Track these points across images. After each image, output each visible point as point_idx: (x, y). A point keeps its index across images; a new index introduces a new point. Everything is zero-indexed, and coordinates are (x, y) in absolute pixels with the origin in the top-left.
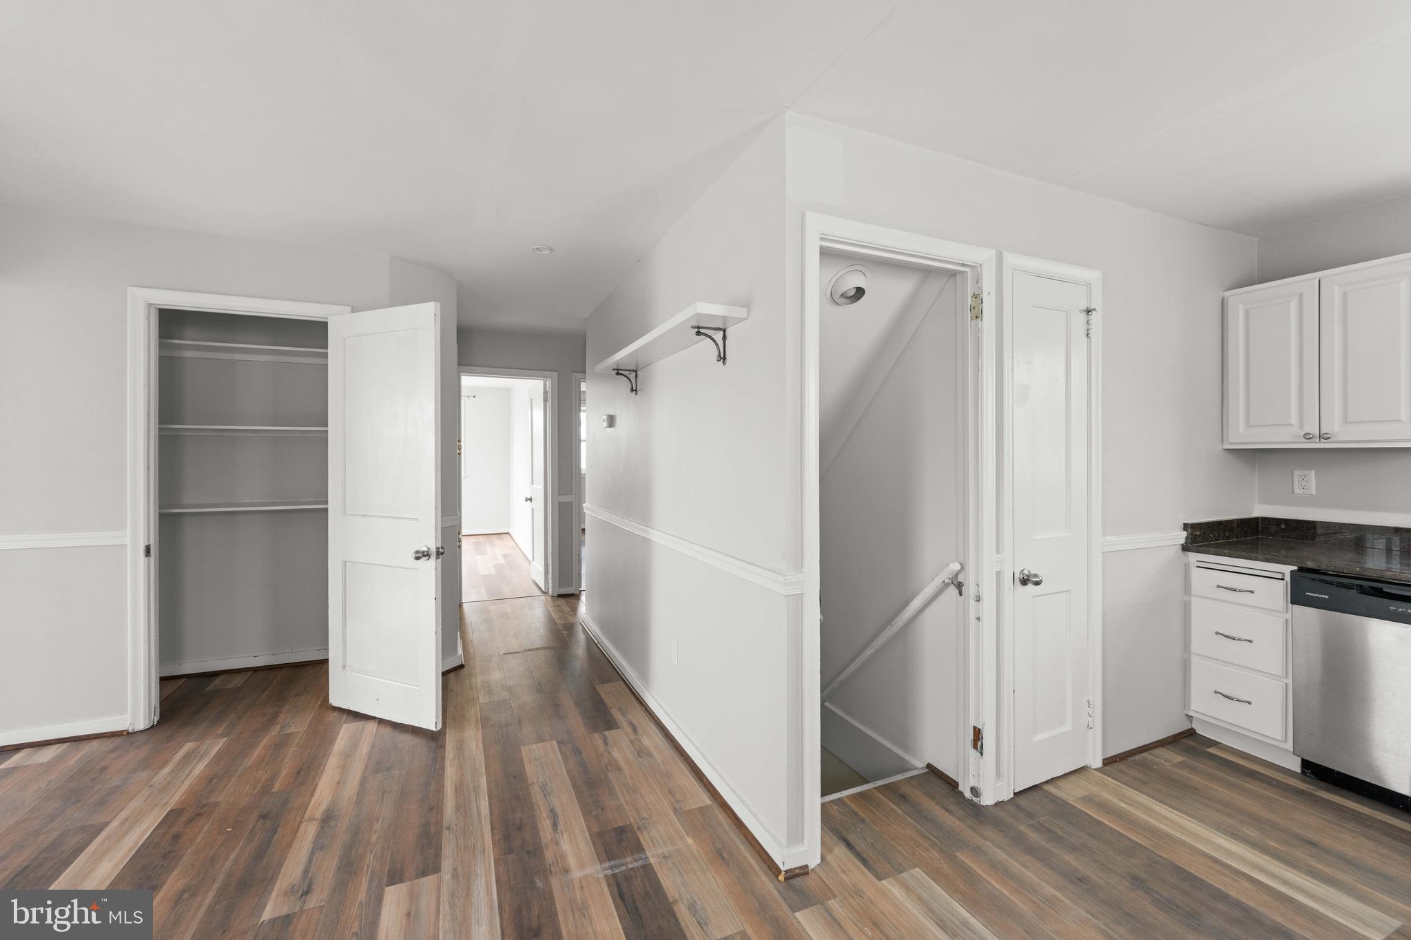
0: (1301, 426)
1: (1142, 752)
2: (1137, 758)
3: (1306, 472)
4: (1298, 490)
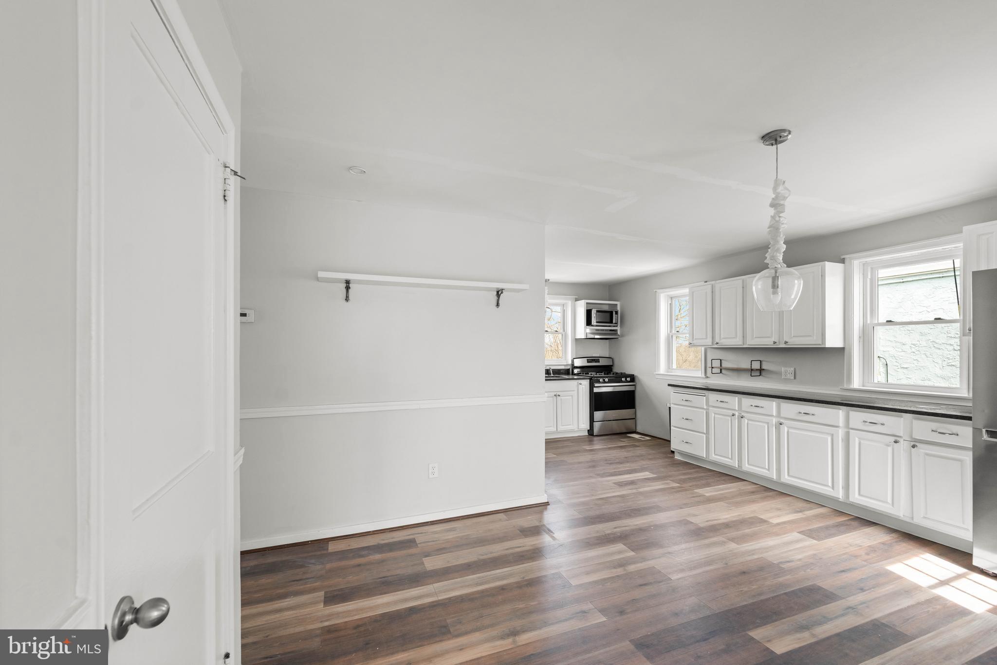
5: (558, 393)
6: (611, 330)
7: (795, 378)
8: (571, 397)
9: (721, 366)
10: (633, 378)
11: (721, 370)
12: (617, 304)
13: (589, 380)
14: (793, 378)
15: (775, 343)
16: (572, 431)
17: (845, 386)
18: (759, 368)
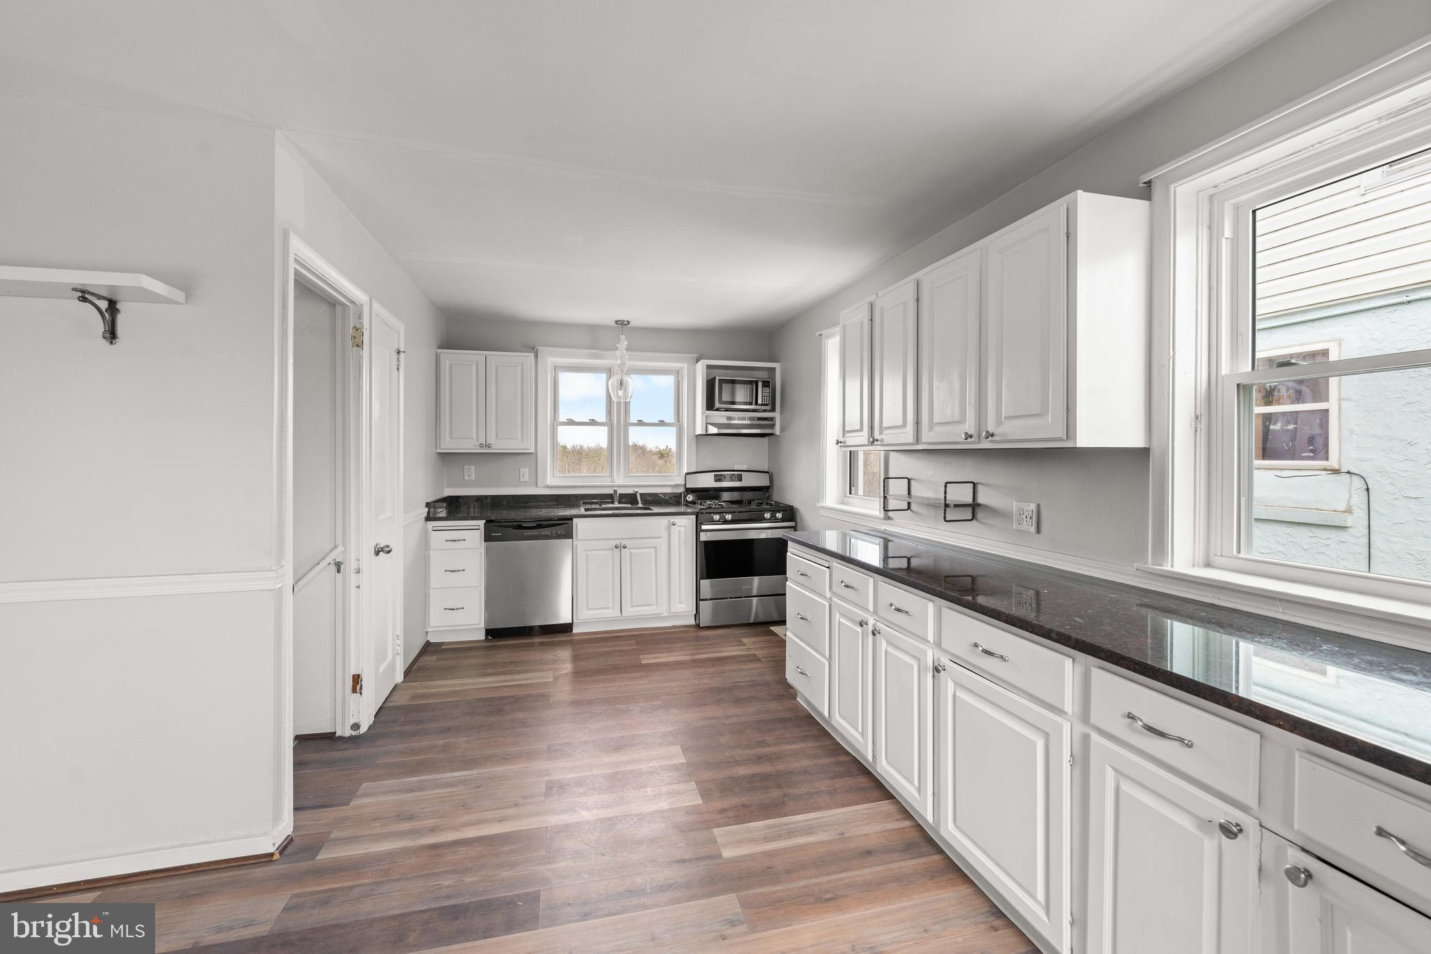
0: (478, 441)
1: (415, 663)
2: (415, 667)
3: (470, 467)
4: (466, 478)
5: (624, 542)
6: (759, 419)
7: (1038, 531)
8: (653, 550)
9: (909, 493)
10: (790, 514)
11: (909, 504)
12: (775, 368)
13: (694, 517)
14: (1033, 529)
15: (968, 436)
16: (658, 617)
17: (1150, 565)
18: (969, 500)
